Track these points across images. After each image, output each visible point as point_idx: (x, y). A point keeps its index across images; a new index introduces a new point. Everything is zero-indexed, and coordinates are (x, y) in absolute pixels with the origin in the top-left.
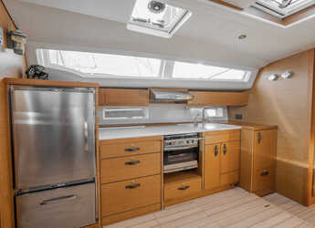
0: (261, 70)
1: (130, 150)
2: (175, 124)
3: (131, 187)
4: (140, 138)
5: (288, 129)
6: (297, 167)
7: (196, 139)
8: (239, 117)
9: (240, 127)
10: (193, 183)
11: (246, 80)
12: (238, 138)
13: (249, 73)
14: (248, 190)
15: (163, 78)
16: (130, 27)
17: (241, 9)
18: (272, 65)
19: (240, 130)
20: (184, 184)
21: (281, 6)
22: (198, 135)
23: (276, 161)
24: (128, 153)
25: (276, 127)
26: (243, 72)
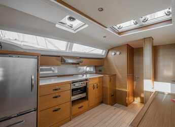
0: (109, 50)
1: (56, 90)
2: (72, 75)
3: (55, 111)
4: (61, 83)
5: (119, 75)
6: (122, 91)
7: (85, 82)
8: (100, 71)
9: (102, 76)
10: (84, 104)
11: (103, 54)
12: (102, 80)
13: (104, 51)
14: (107, 104)
15: (68, 51)
16: (57, 26)
17: (106, 28)
18: (113, 48)
19: (102, 77)
20: (81, 105)
21: (118, 28)
22: (86, 80)
23: (116, 90)
24: (55, 91)
25: (115, 75)
26: (102, 51)
